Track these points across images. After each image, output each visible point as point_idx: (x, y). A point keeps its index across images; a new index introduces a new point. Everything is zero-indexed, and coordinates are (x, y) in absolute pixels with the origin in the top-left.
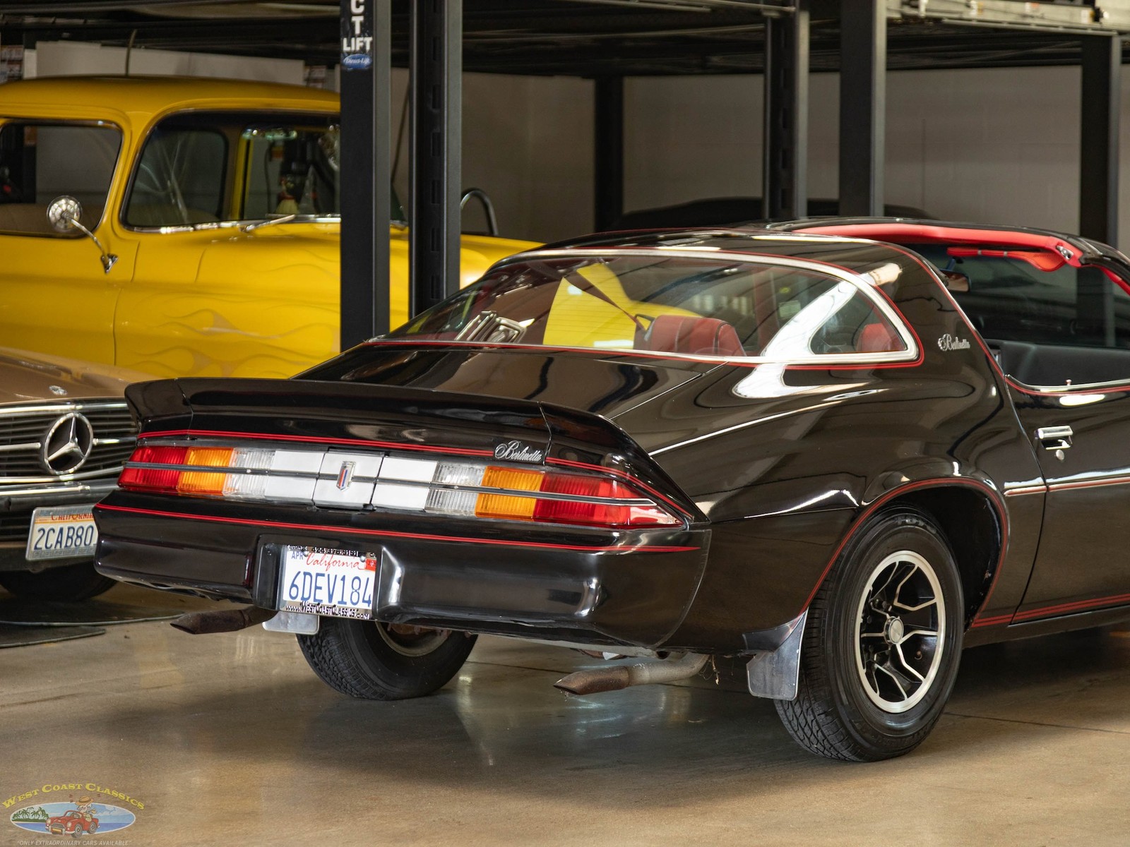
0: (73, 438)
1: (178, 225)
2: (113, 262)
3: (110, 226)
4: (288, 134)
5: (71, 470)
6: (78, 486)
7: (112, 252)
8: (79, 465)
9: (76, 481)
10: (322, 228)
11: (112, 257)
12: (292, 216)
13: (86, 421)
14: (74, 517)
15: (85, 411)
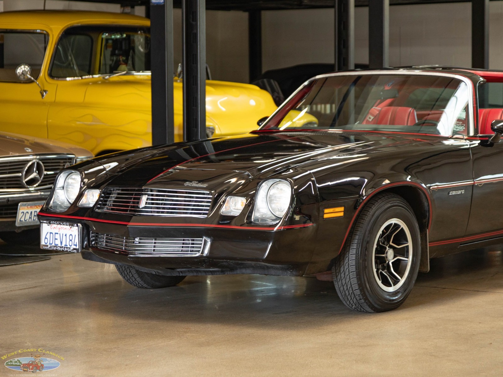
0: (36, 171)
1: (74, 77)
2: (46, 93)
3: (44, 77)
4: (122, 36)
5: (35, 186)
6: (38, 192)
7: (45, 89)
8: (38, 183)
9: (37, 191)
10: (139, 77)
11: (45, 91)
12: (125, 72)
13: (42, 164)
14: (37, 206)
15: (41, 159)
